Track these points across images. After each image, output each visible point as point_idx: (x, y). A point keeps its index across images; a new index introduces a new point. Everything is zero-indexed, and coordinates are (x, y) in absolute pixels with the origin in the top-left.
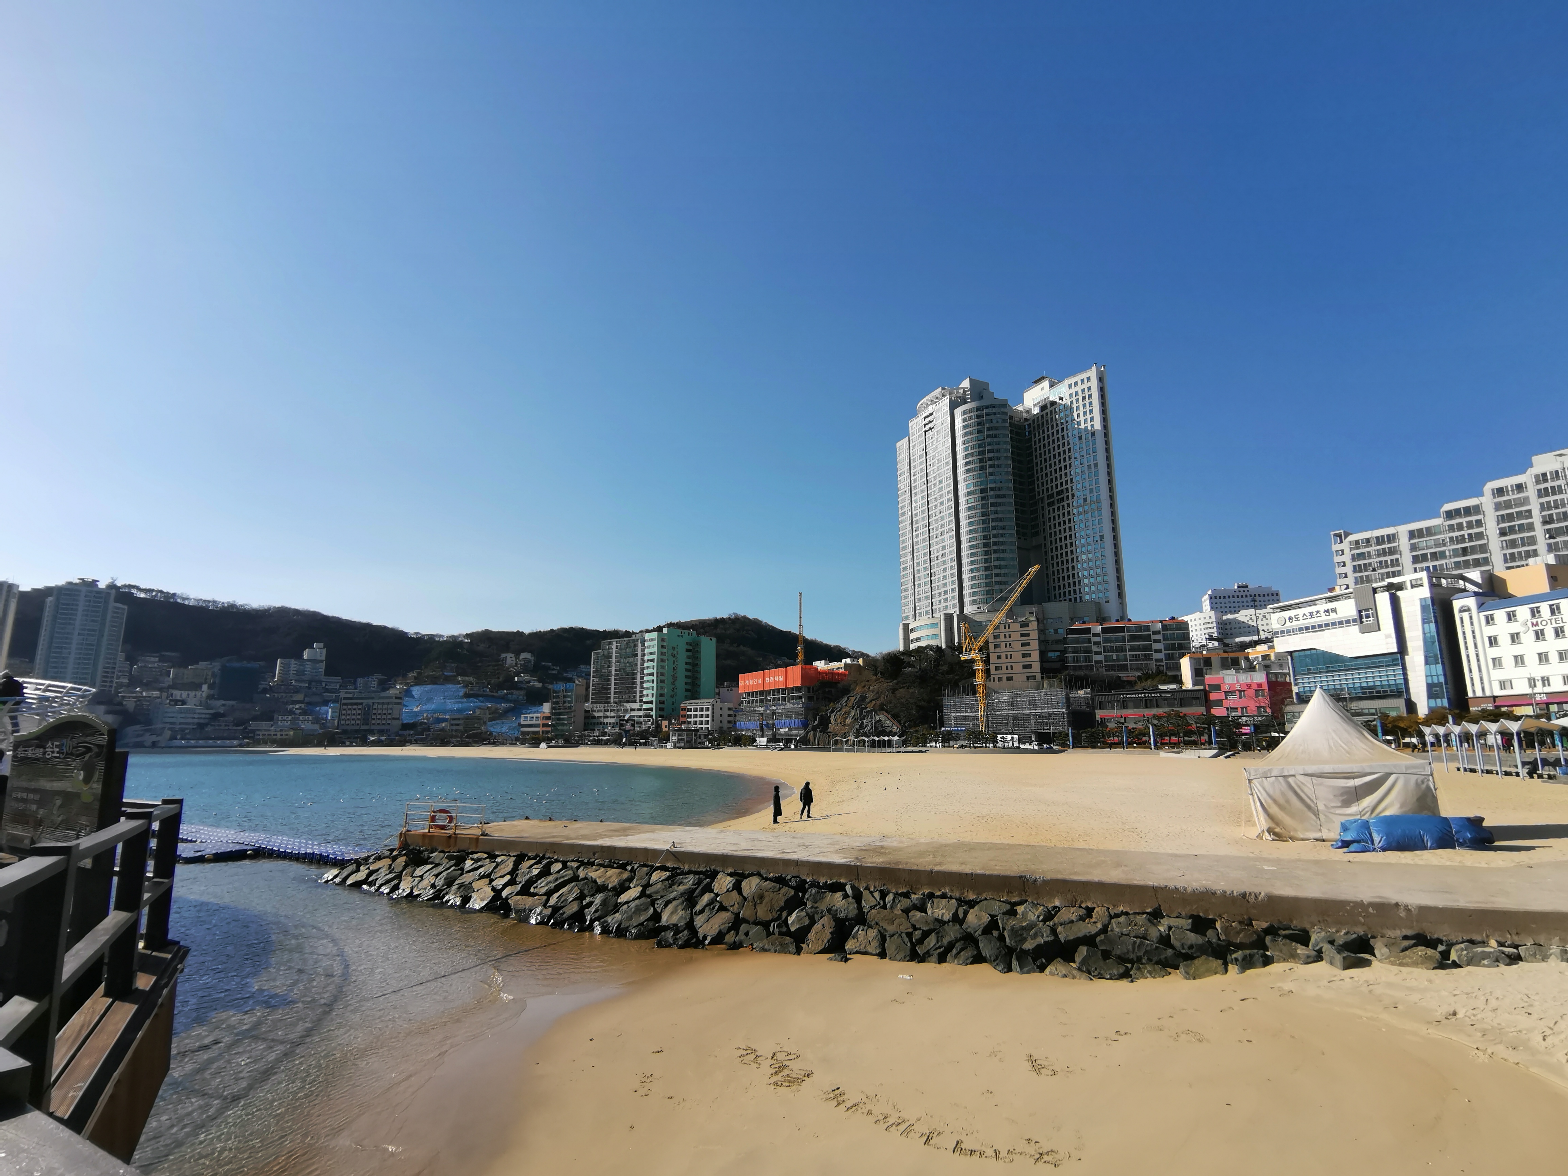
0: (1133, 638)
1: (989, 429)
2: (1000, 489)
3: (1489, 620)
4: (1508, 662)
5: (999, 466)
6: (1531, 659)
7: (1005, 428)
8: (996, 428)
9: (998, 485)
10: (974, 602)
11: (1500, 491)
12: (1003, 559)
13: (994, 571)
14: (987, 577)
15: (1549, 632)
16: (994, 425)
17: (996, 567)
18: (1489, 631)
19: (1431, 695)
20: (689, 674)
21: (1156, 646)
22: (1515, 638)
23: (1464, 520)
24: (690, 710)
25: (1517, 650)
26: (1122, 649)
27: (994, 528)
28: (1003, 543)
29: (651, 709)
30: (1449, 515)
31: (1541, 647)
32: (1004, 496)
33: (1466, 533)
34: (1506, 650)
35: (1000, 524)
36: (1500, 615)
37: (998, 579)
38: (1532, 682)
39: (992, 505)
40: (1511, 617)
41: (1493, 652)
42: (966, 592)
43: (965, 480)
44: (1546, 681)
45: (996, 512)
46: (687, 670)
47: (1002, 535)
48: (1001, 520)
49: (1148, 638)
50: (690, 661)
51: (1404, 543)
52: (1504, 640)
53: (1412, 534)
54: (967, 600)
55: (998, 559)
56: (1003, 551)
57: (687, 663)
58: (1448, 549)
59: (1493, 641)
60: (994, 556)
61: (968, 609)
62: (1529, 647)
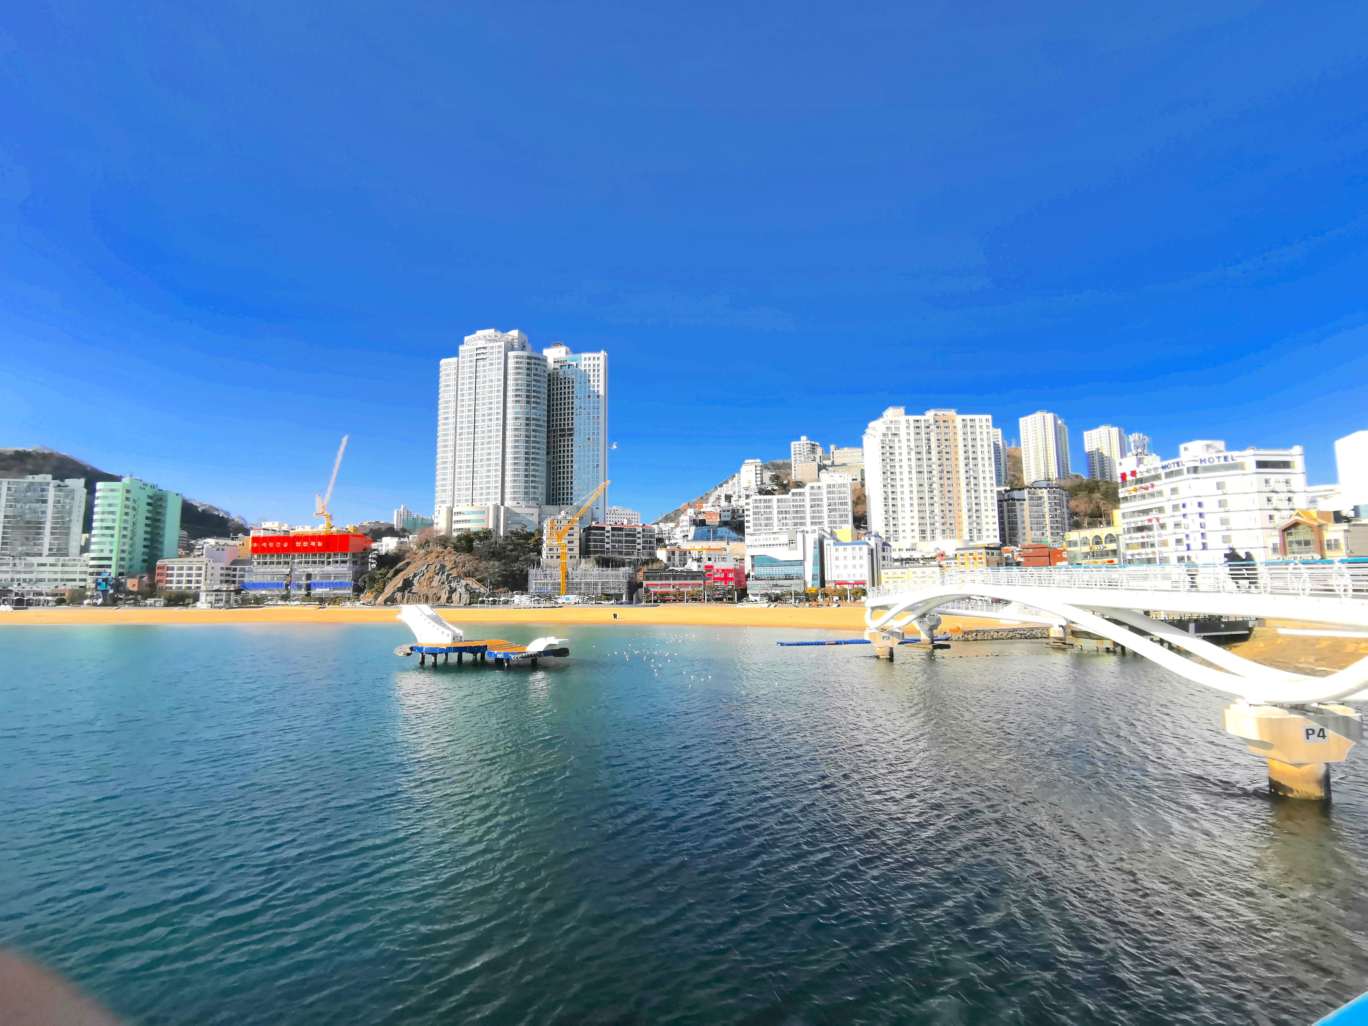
0: (627, 535)
1: (535, 375)
2: (538, 420)
3: (836, 550)
4: (842, 567)
5: (538, 403)
6: (850, 567)
7: (544, 377)
8: (539, 376)
9: (538, 417)
10: (514, 499)
11: (812, 487)
12: (537, 471)
13: (531, 479)
14: (526, 482)
15: (858, 558)
16: (538, 372)
17: (533, 476)
18: (836, 554)
19: (813, 579)
20: (148, 529)
21: (638, 541)
22: (845, 558)
23: (798, 498)
24: (173, 569)
25: (845, 563)
26: (620, 541)
27: (533, 447)
28: (538, 459)
29: (109, 566)
30: (793, 494)
31: (854, 562)
32: (541, 426)
33: (798, 504)
34: (841, 562)
35: (537, 445)
36: (841, 548)
37: (533, 484)
38: (849, 575)
39: (534, 430)
40: (845, 549)
41: (837, 563)
42: (508, 490)
43: (513, 407)
44: (854, 576)
45: (535, 437)
46: (146, 525)
47: (537, 454)
48: (538, 443)
49: (634, 536)
50: (149, 515)
51: (775, 504)
52: (841, 558)
53: (778, 501)
54: (508, 496)
55: (534, 470)
56: (538, 465)
57: (147, 518)
58: (792, 509)
59: (837, 558)
60: (532, 467)
61: (508, 503)
62: (850, 562)
